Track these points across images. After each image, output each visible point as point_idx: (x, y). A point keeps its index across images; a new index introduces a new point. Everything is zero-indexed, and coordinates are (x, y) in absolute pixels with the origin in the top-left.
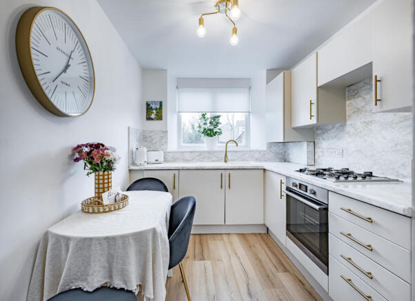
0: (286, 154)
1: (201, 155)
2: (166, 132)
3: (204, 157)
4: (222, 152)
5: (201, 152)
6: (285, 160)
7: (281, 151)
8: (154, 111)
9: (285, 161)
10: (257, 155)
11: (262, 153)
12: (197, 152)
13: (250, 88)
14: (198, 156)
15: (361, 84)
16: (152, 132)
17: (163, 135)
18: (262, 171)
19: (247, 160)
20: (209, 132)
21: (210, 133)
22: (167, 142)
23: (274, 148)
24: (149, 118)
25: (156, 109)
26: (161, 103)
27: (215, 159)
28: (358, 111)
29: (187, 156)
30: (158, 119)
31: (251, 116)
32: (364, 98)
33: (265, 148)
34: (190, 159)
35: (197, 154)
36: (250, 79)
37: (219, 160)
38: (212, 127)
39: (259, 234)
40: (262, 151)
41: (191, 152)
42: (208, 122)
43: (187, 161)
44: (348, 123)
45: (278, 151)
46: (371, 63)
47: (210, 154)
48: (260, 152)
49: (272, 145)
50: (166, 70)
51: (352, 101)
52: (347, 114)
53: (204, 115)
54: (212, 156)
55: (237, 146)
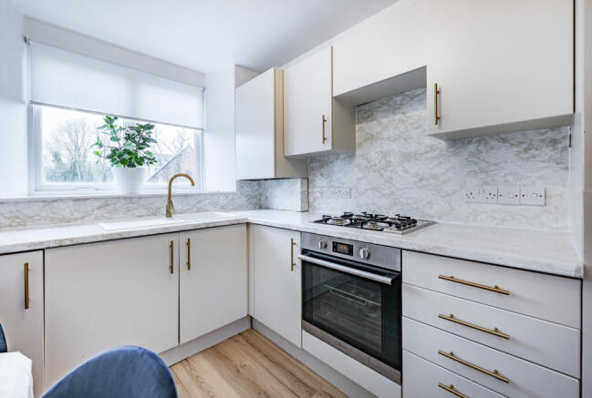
0: (263, 198)
1: (107, 206)
3: (115, 210)
4: (160, 196)
5: (106, 198)
6: (261, 206)
7: (256, 193)
9: (260, 208)
10: (222, 201)
11: (230, 197)
12: (96, 199)
13: (204, 89)
14: (99, 208)
15: (377, 104)
18: (245, 227)
19: (206, 211)
20: (126, 156)
21: (128, 159)
23: (246, 189)
27: (143, 211)
28: (371, 138)
29: (66, 211)
31: (207, 137)
32: (380, 123)
33: (233, 188)
34: (77, 215)
35: (98, 204)
36: (203, 74)
37: (155, 214)
38: (132, 147)
39: (240, 334)
40: (230, 194)
41: (77, 200)
42: (122, 135)
44: (358, 153)
45: (251, 193)
46: (423, 69)
47: (131, 203)
48: (226, 195)
49: (244, 183)
51: (364, 125)
52: (357, 141)
53: (110, 120)
54: (135, 206)
55: (193, 184)
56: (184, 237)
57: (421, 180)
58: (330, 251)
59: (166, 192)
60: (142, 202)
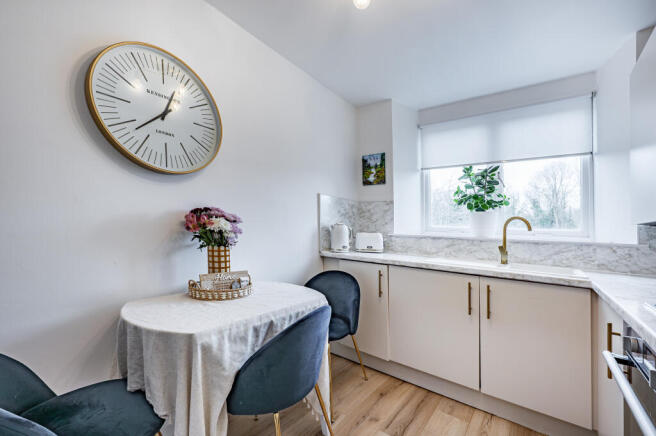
1: (454, 244)
2: (392, 202)
3: (460, 250)
8: (373, 171)
10: (601, 256)
12: (446, 239)
13: (594, 94)
14: (448, 247)
16: (370, 203)
17: (387, 208)
22: (392, 219)
24: (366, 183)
25: (376, 166)
26: (383, 155)
27: (485, 255)
29: (427, 246)
30: (378, 183)
34: (434, 250)
36: (593, 73)
38: (482, 192)
41: (434, 238)
47: (474, 245)
50: (390, 100)
53: (468, 170)
54: (475, 248)
55: (530, 229)
60: (484, 245)
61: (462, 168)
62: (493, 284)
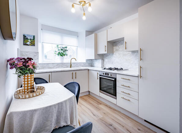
0: (92, 64)
1: (58, 65)
2: (38, 53)
3: (60, 66)
5: (58, 63)
7: (91, 63)
8: (29, 40)
9: (92, 66)
10: (82, 64)
11: (84, 64)
12: (56, 63)
13: (78, 36)
15: (118, 42)
16: (27, 52)
17: (36, 54)
18: (87, 71)
19: (78, 67)
20: (62, 54)
21: (62, 55)
22: (38, 58)
24: (25, 44)
25: (31, 39)
26: (34, 37)
27: (65, 67)
28: (117, 50)
29: (51, 66)
30: (32, 45)
31: (78, 48)
32: (119, 47)
33: (85, 61)
34: (53, 67)
35: (56, 65)
36: (78, 33)
37: (67, 67)
38: (62, 52)
41: (53, 64)
42: (60, 49)
43: (50, 68)
44: (114, 54)
45: (89, 63)
46: (124, 38)
47: (62, 64)
48: (83, 63)
49: (87, 60)
50: (37, 19)
51: (115, 47)
52: (114, 51)
53: (57, 46)
55: (76, 60)
56: (75, 72)
57: (127, 60)
58: (105, 75)
59: (70, 62)
60: (65, 64)
61: (57, 45)
62: (77, 72)
